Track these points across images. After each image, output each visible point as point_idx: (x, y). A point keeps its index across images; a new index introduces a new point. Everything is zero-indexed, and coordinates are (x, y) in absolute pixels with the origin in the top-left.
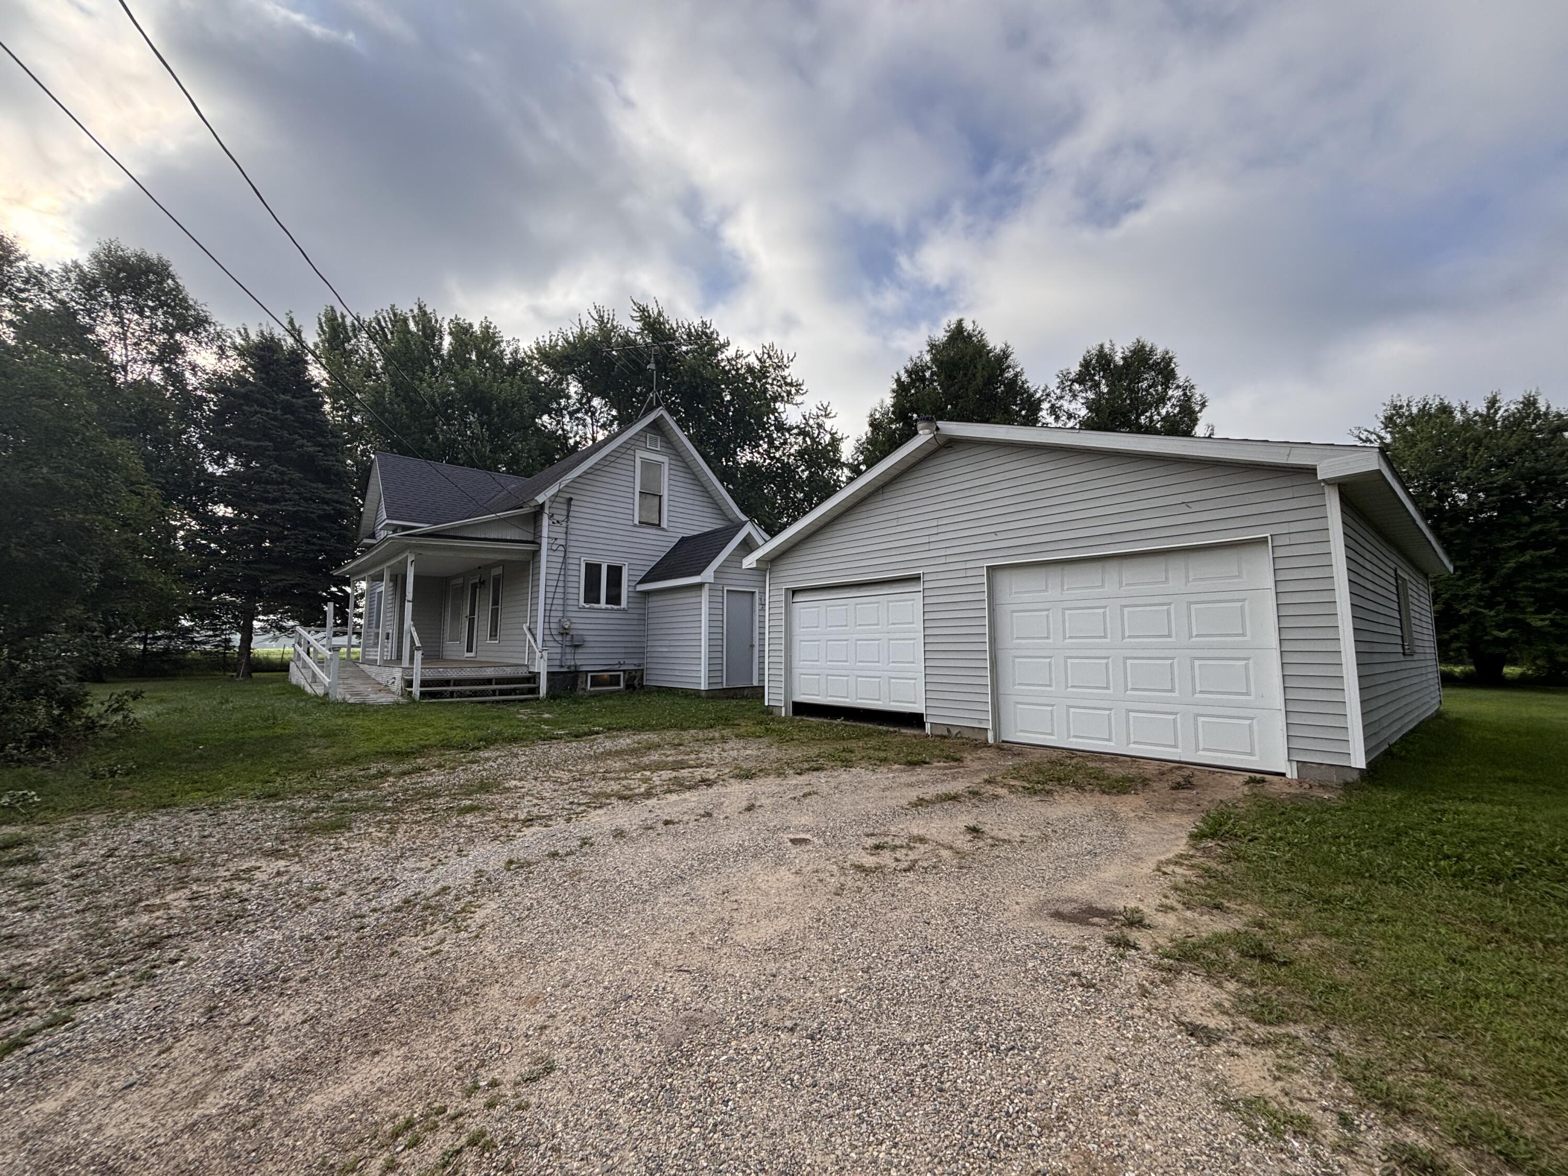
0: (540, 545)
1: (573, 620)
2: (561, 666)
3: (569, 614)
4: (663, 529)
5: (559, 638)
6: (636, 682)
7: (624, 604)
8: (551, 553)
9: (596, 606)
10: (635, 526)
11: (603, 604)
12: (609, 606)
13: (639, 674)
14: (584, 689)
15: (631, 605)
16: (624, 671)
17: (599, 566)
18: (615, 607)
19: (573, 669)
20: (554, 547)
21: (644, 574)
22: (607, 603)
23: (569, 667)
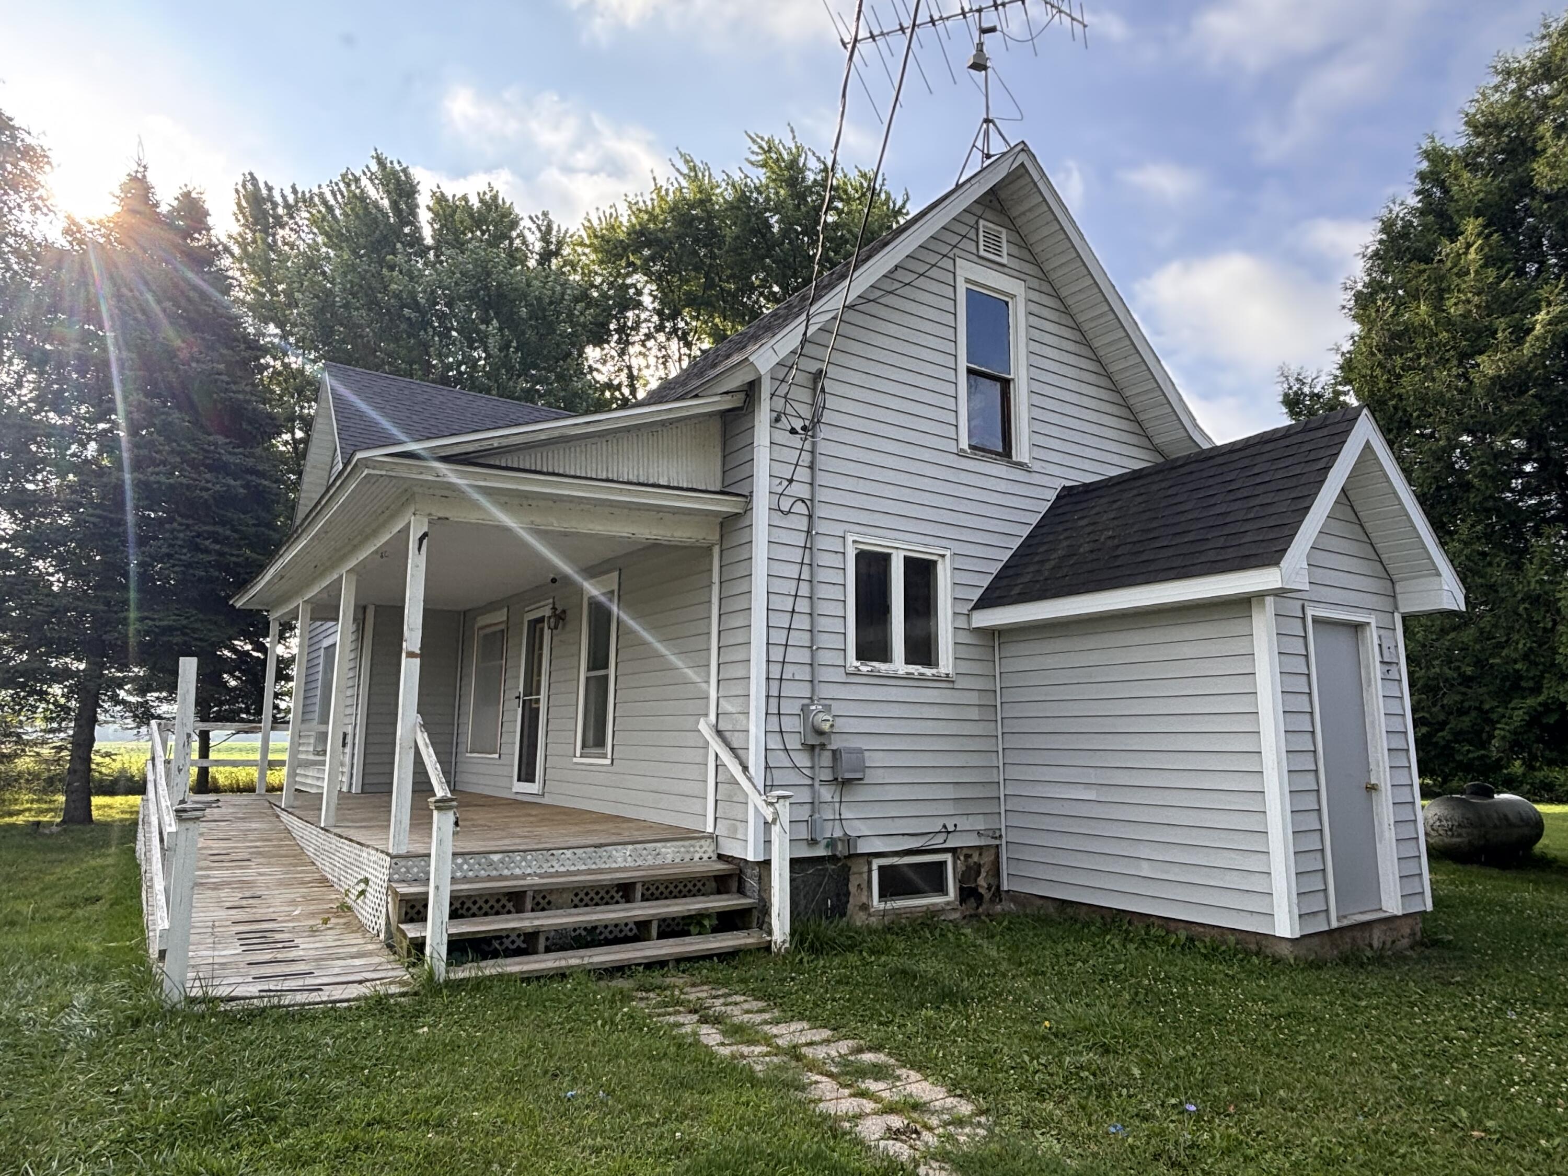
0: (748, 498)
1: (837, 708)
2: (813, 842)
3: (825, 692)
4: (1020, 465)
5: (802, 760)
6: (982, 882)
7: (946, 662)
8: (778, 520)
9: (882, 667)
10: (961, 454)
11: (898, 664)
12: (912, 669)
13: (987, 859)
14: (865, 907)
15: (965, 667)
16: (953, 851)
17: (886, 558)
18: (928, 672)
19: (841, 850)
20: (785, 505)
21: (986, 582)
22: (908, 662)
23: (832, 843)
